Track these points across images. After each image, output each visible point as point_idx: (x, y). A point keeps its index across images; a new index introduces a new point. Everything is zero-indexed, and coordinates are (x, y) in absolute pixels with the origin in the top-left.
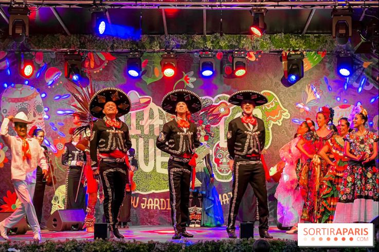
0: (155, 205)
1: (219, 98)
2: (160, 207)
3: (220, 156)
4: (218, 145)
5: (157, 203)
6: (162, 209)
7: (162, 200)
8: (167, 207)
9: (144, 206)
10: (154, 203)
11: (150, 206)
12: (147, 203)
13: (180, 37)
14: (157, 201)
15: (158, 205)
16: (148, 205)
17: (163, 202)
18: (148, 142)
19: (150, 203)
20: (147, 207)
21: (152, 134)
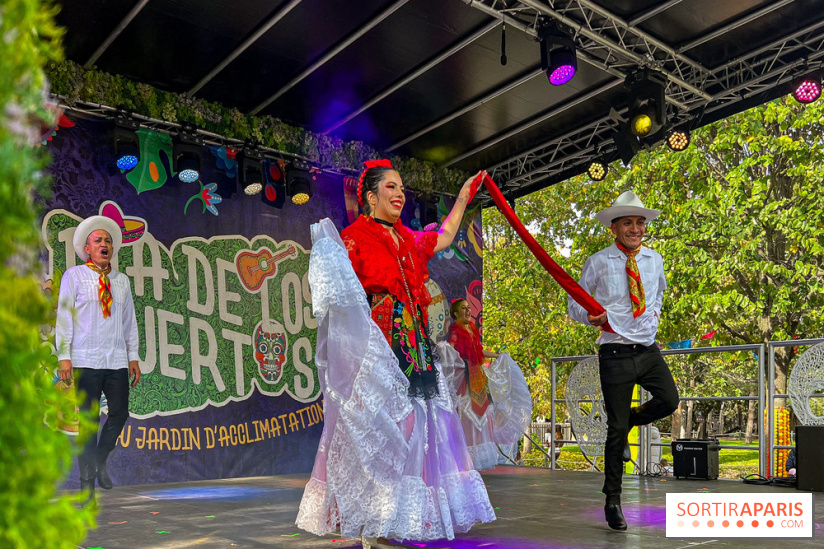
0: (162, 442)
1: (258, 241)
2: (171, 446)
3: (264, 348)
4: (260, 327)
5: (164, 438)
6: (174, 449)
7: (173, 430)
8: (183, 445)
9: (141, 443)
10: (159, 438)
11: (153, 444)
12: (147, 438)
13: (210, 107)
14: (164, 432)
15: (166, 441)
16: (150, 441)
17: (176, 433)
18: (143, 313)
19: (153, 438)
20: (147, 444)
21: (149, 297)
